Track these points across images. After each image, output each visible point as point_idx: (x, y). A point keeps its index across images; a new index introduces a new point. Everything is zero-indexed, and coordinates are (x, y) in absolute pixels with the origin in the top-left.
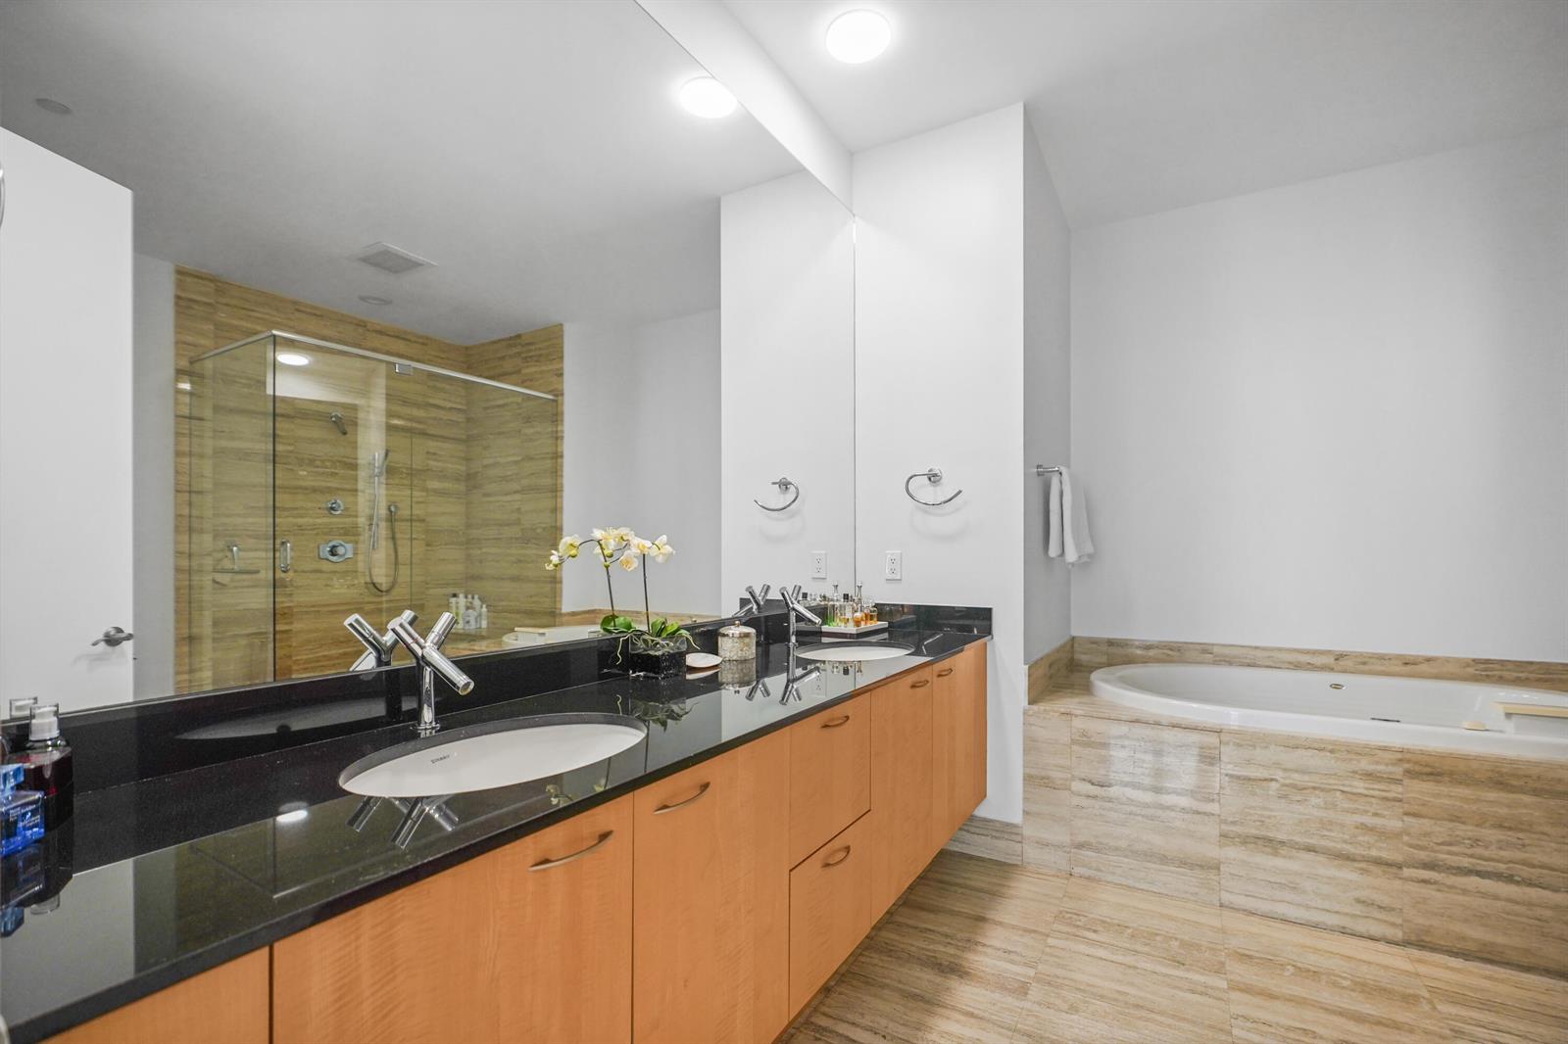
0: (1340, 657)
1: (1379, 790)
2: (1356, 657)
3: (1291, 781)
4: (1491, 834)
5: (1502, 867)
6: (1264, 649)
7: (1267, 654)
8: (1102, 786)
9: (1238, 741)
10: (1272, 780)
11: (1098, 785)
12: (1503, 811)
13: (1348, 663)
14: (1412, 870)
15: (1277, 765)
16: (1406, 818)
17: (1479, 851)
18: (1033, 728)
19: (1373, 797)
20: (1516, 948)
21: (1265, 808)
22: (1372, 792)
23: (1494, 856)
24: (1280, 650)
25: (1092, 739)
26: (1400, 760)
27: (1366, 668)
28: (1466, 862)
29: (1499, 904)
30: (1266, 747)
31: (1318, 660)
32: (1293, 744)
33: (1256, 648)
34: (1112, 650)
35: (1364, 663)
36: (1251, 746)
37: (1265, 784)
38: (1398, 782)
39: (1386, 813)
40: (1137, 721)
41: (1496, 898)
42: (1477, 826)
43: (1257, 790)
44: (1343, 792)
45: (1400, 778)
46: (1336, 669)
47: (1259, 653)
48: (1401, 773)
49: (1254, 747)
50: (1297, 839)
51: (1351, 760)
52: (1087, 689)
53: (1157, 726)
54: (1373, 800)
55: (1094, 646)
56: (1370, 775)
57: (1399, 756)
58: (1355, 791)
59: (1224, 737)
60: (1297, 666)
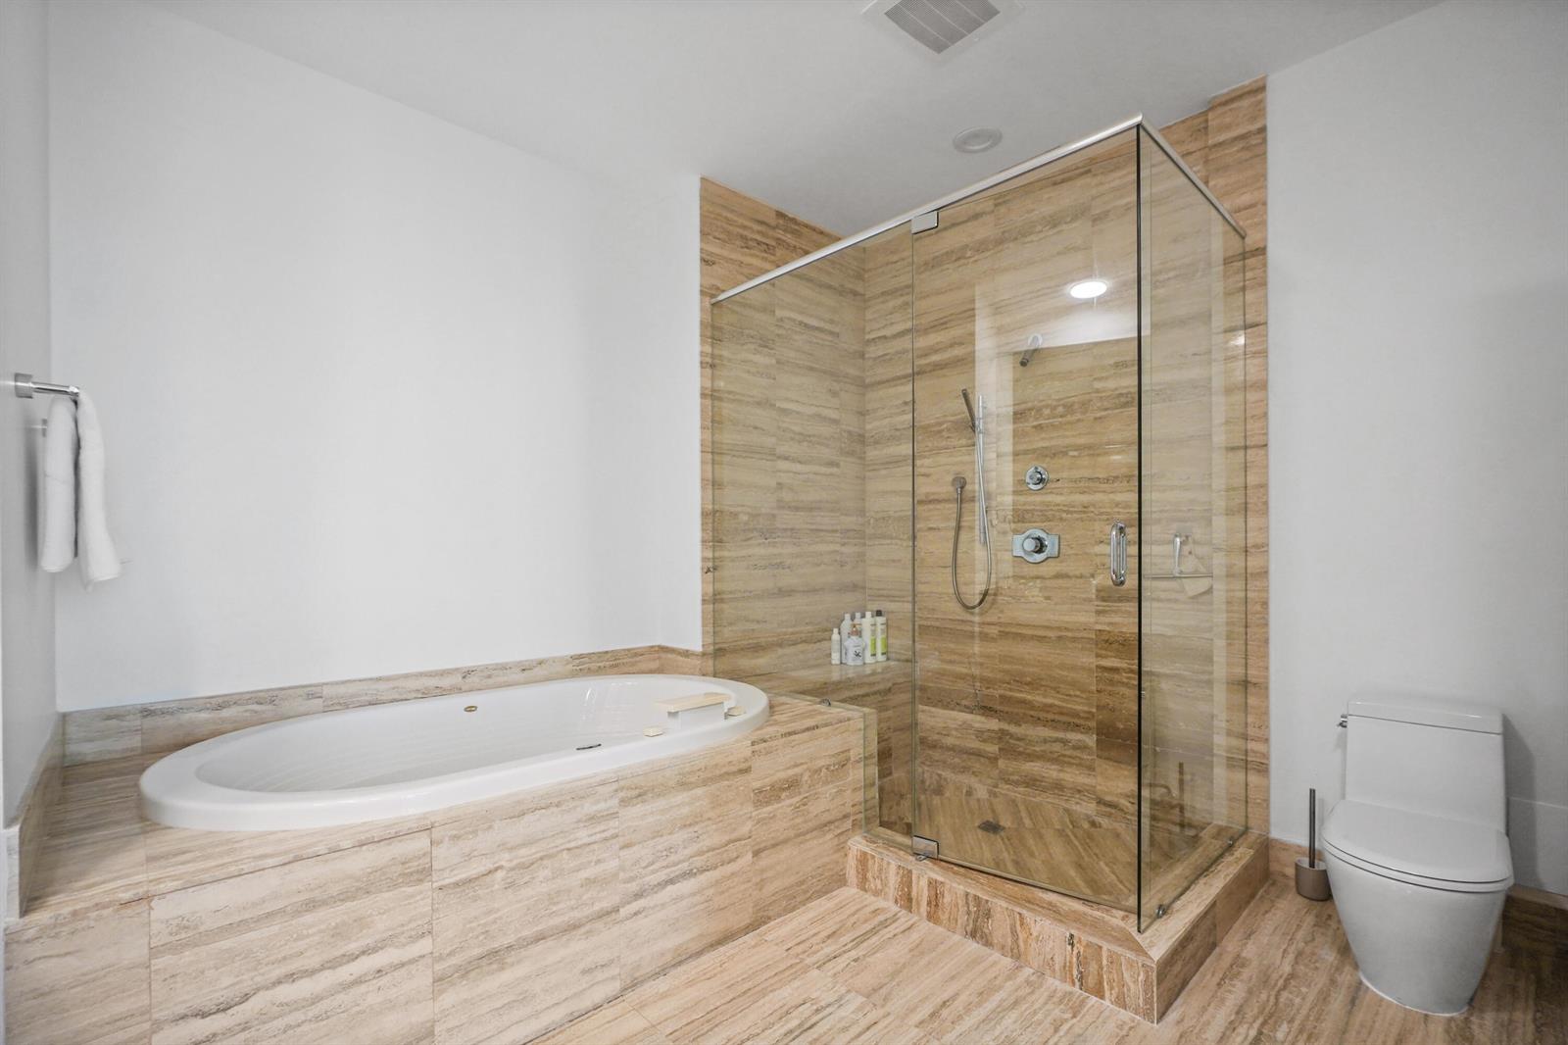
0: (467, 673)
1: (600, 832)
2: (482, 671)
3: (518, 861)
4: (680, 837)
5: (685, 866)
6: (388, 679)
7: (391, 684)
8: (224, 1010)
9: (454, 832)
10: (496, 869)
11: (218, 1011)
12: (685, 811)
13: (473, 680)
14: (628, 907)
15: (504, 847)
16: (622, 853)
17: (673, 858)
18: (41, 966)
19: (595, 843)
20: (693, 939)
21: (490, 912)
22: (593, 838)
23: (682, 858)
24: (406, 676)
25: (202, 929)
26: (616, 791)
27: (490, 681)
28: (662, 876)
29: (684, 903)
30: (490, 827)
31: (446, 682)
32: (518, 810)
33: (379, 679)
34: (149, 722)
35: (489, 677)
36: (470, 833)
37: (488, 879)
38: (614, 815)
39: (605, 855)
40: (297, 859)
41: (682, 898)
42: (670, 834)
43: (480, 892)
44: (568, 849)
45: (616, 810)
46: (464, 688)
47: (382, 686)
48: (617, 805)
49: (475, 832)
50: (526, 933)
51: (575, 807)
52: (144, 816)
53: (337, 854)
54: (596, 846)
55: (114, 722)
56: (592, 818)
57: (615, 786)
58: (580, 843)
59: (436, 834)
60: (425, 694)
